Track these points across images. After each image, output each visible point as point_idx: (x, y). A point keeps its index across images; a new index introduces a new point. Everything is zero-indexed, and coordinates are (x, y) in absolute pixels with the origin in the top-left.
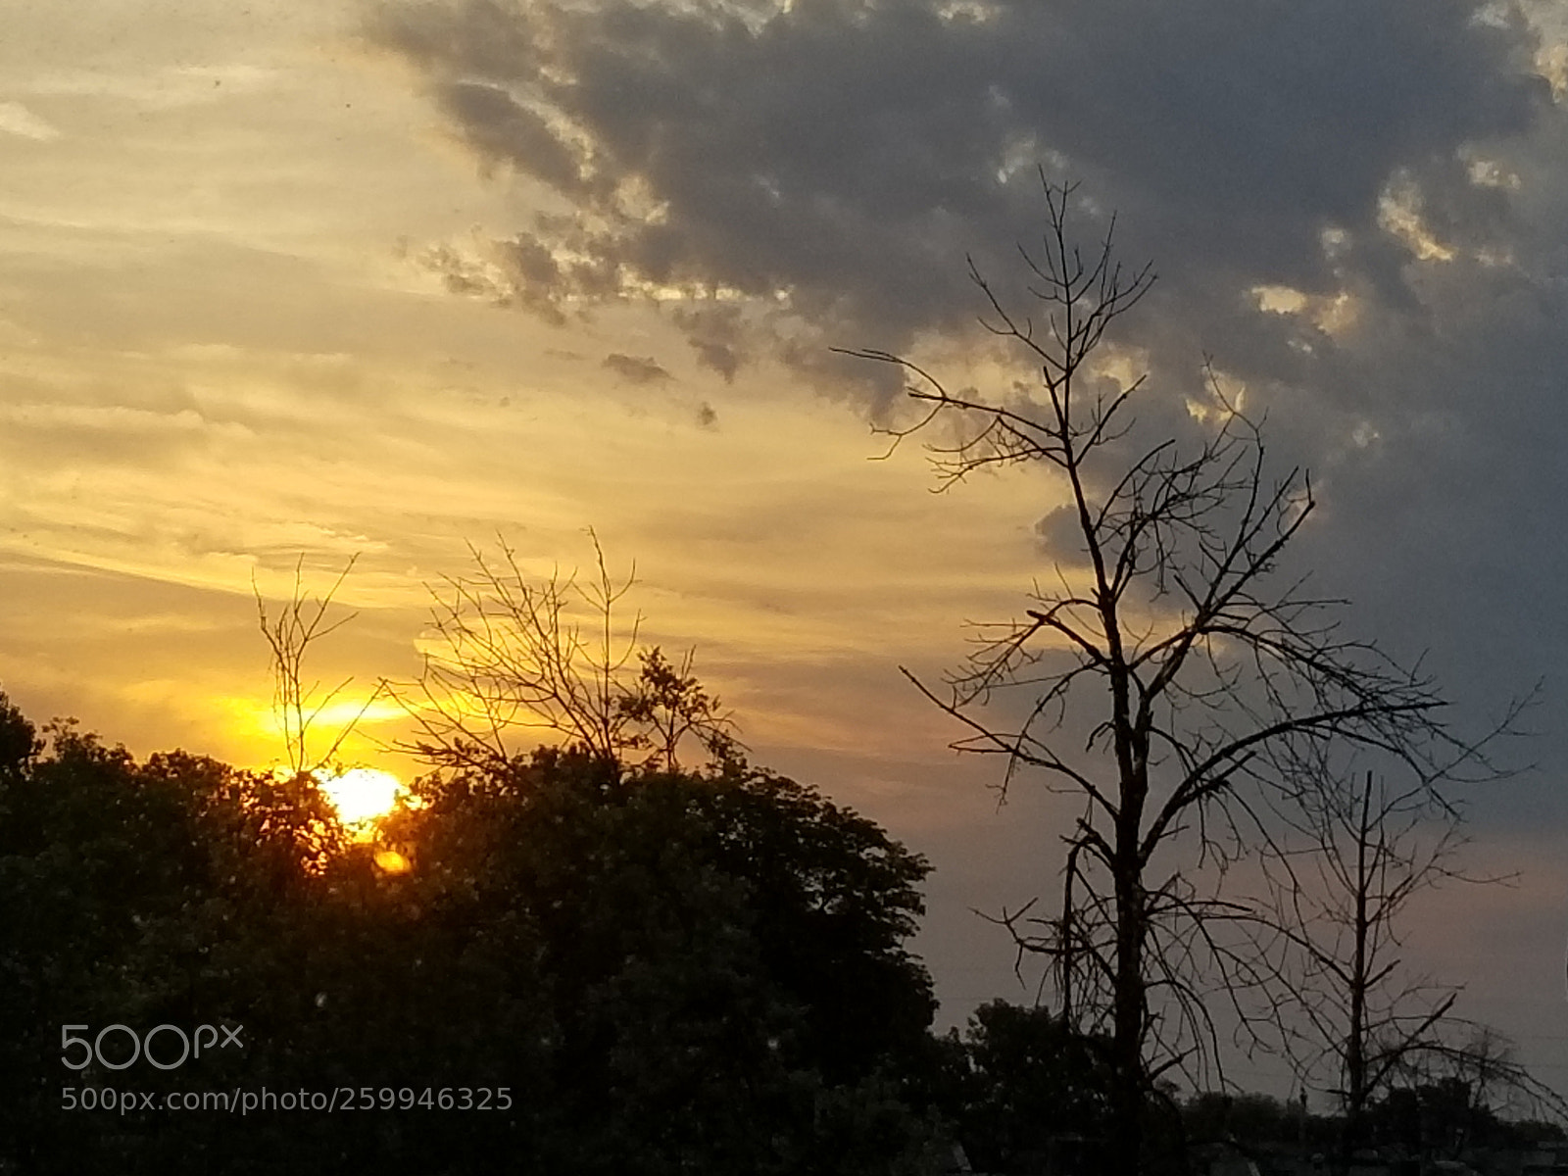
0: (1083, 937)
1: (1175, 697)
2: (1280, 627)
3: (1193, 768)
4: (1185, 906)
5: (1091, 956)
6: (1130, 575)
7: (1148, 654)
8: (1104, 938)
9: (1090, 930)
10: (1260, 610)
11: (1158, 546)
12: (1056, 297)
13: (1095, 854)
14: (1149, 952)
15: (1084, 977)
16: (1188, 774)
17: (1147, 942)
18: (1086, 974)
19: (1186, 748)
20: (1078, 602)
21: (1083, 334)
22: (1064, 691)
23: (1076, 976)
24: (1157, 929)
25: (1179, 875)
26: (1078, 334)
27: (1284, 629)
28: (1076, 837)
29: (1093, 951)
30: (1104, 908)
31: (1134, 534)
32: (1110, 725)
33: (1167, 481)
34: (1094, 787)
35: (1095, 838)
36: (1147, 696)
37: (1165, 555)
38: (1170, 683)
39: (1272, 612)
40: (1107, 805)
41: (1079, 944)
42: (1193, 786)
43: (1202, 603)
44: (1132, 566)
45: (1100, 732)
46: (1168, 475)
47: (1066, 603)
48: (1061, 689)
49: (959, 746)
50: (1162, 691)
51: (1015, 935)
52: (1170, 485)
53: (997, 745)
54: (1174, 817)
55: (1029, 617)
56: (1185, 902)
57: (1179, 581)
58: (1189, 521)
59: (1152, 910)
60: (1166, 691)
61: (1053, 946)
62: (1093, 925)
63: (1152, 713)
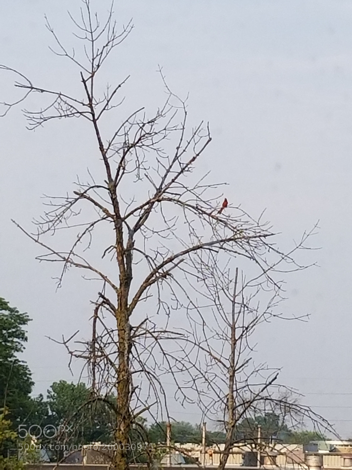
0: (101, 349)
1: (145, 232)
2: (195, 198)
3: (154, 267)
4: (151, 333)
5: (105, 359)
6: (123, 173)
7: (132, 213)
8: (111, 350)
9: (105, 346)
10: (186, 190)
11: (137, 159)
12: (86, 38)
13: (107, 309)
14: (133, 357)
15: (102, 370)
16: (152, 270)
17: (133, 352)
18: (103, 368)
19: (151, 258)
20: (98, 187)
21: (100, 56)
22: (91, 230)
23: (99, 369)
24: (137, 345)
25: (147, 319)
26: (97, 56)
27: (198, 199)
28: (97, 301)
29: (107, 357)
30: (112, 335)
31: (125, 154)
32: (115, 247)
33: (141, 127)
34: (106, 277)
35: (106, 302)
36: (132, 233)
37: (140, 163)
38: (143, 226)
39: (192, 191)
40: (113, 286)
41: (100, 354)
42: (154, 276)
43: (158, 188)
44: (124, 169)
45: (110, 250)
46: (141, 125)
47: (93, 187)
48: (89, 229)
49: (40, 258)
50: (139, 230)
51: (68, 349)
52: (142, 129)
53: (59, 257)
54: (145, 291)
55: (75, 194)
56: (151, 331)
57: (147, 176)
58: (152, 146)
59: (134, 336)
60: (141, 229)
61: (87, 354)
62: (106, 344)
63: (135, 241)
